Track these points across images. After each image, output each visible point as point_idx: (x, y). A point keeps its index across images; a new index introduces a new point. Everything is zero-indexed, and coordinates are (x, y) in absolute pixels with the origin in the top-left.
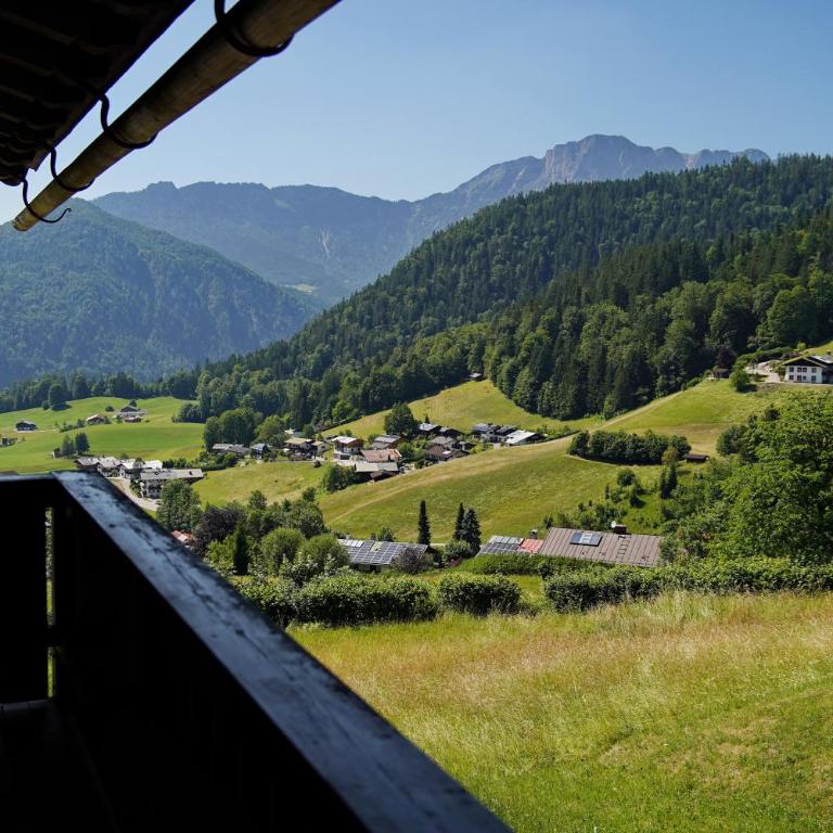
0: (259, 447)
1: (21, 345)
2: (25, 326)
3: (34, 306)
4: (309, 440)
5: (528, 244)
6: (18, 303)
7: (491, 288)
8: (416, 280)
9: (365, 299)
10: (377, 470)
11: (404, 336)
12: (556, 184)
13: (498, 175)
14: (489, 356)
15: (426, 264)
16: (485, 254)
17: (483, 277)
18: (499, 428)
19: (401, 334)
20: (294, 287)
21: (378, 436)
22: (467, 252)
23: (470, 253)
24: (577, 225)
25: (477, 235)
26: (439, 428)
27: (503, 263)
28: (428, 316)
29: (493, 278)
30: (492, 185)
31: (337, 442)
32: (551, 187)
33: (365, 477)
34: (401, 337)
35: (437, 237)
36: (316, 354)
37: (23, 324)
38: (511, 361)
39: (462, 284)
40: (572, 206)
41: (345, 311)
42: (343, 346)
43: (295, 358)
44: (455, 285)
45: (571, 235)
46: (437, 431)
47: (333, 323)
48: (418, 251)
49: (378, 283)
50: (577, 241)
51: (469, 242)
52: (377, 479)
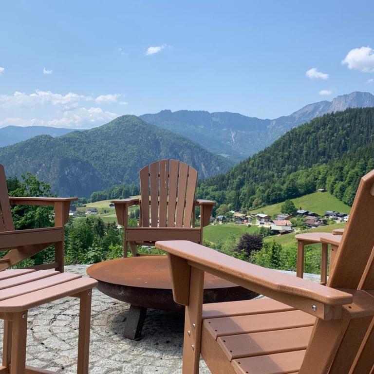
0: (221, 217)
1: (108, 174)
2: (110, 167)
3: (114, 159)
4: (244, 215)
5: (337, 134)
6: (108, 157)
7: (319, 154)
8: (283, 149)
9: (260, 157)
10: (281, 229)
11: (278, 173)
12: (349, 108)
13: (311, 109)
14: (330, 181)
15: (288, 142)
16: (315, 138)
17: (315, 149)
18: (339, 213)
19: (276, 172)
20: (220, 154)
21: (278, 215)
22: (307, 138)
23: (309, 138)
24: (360, 126)
25: (312, 130)
26: (308, 212)
27: (325, 142)
28: (289, 165)
29: (319, 149)
30: (308, 113)
31: (258, 216)
32: (347, 109)
33: (276, 232)
34: (276, 174)
35: (293, 131)
36: (237, 180)
37: (109, 165)
38: (342, 183)
39: (305, 152)
40: (358, 117)
41: (251, 162)
42: (250, 177)
43: (228, 181)
44: (301, 152)
45: (357, 131)
46: (306, 214)
47: (245, 167)
48: (284, 136)
49: (265, 151)
50: (360, 133)
51: (308, 133)
52: (283, 233)
